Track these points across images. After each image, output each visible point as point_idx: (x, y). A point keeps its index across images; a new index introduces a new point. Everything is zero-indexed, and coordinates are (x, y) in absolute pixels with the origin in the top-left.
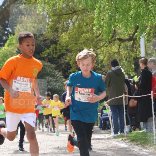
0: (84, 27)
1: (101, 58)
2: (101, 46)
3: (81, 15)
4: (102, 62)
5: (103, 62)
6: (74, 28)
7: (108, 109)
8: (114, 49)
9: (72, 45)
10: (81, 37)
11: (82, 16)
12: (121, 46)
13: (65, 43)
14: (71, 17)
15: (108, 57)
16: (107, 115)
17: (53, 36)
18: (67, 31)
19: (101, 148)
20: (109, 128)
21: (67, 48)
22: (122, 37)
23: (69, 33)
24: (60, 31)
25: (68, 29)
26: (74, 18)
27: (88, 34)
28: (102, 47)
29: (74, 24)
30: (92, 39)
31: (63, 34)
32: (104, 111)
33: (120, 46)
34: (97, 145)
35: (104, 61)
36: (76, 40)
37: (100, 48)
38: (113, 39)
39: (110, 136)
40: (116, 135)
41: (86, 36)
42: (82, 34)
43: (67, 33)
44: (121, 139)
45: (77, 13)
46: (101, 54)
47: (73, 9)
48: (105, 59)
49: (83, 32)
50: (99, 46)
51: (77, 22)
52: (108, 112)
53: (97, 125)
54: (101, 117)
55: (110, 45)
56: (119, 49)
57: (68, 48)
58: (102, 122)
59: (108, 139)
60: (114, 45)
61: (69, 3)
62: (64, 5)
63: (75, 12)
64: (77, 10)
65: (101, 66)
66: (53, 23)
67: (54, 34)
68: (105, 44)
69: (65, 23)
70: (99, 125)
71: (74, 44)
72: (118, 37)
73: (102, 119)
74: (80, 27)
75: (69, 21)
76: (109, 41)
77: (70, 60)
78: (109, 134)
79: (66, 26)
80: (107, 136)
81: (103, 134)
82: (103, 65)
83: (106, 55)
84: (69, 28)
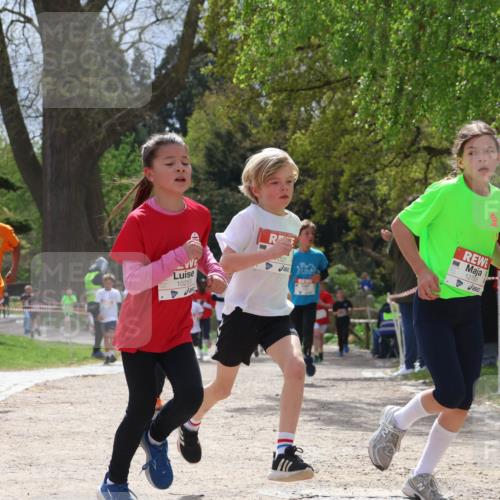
0: (346, 118)
1: (382, 192)
2: (386, 163)
3: (341, 90)
4: (384, 201)
5: (389, 202)
6: (324, 120)
7: (395, 311)
8: (416, 172)
9: (316, 160)
10: (341, 141)
11: (343, 94)
12: (431, 166)
13: (303, 155)
14: (318, 94)
15: (400, 190)
16: (392, 325)
17: (275, 138)
18: (306, 128)
19: (374, 401)
20: (394, 354)
21: (305, 167)
22: (435, 143)
23: (313, 132)
24: (291, 127)
25: (311, 123)
26: (325, 97)
27: (355, 137)
28: (386, 166)
29: (323, 112)
30: (365, 147)
31: (298, 134)
32: (386, 316)
33: (428, 165)
34: (366, 392)
35: (390, 199)
36: (328, 150)
37: (383, 169)
38: (414, 148)
39: (396, 374)
40: (410, 371)
41: (352, 141)
42: (342, 135)
43: (306, 131)
44: (421, 381)
45: (333, 86)
46: (384, 183)
47: (324, 76)
48: (393, 194)
49: (345, 132)
50: (381, 164)
51: (333, 107)
52: (394, 317)
53: (368, 348)
54: (376, 329)
55: (406, 161)
56: (426, 173)
57: (309, 166)
58: (380, 340)
59: (392, 379)
60: (415, 162)
61: (315, 62)
62: (303, 68)
63: (328, 83)
64: (332, 79)
65: (382, 212)
66: (275, 109)
67: (277, 135)
68: (394, 158)
69: (303, 109)
70: (371, 347)
71: (322, 158)
72: (423, 143)
73: (378, 334)
74: (338, 118)
75: (314, 104)
76: (405, 153)
77: (312, 196)
78: (394, 369)
79: (304, 115)
80: (388, 373)
81: (380, 367)
82: (388, 209)
83: (395, 186)
84: (313, 120)
